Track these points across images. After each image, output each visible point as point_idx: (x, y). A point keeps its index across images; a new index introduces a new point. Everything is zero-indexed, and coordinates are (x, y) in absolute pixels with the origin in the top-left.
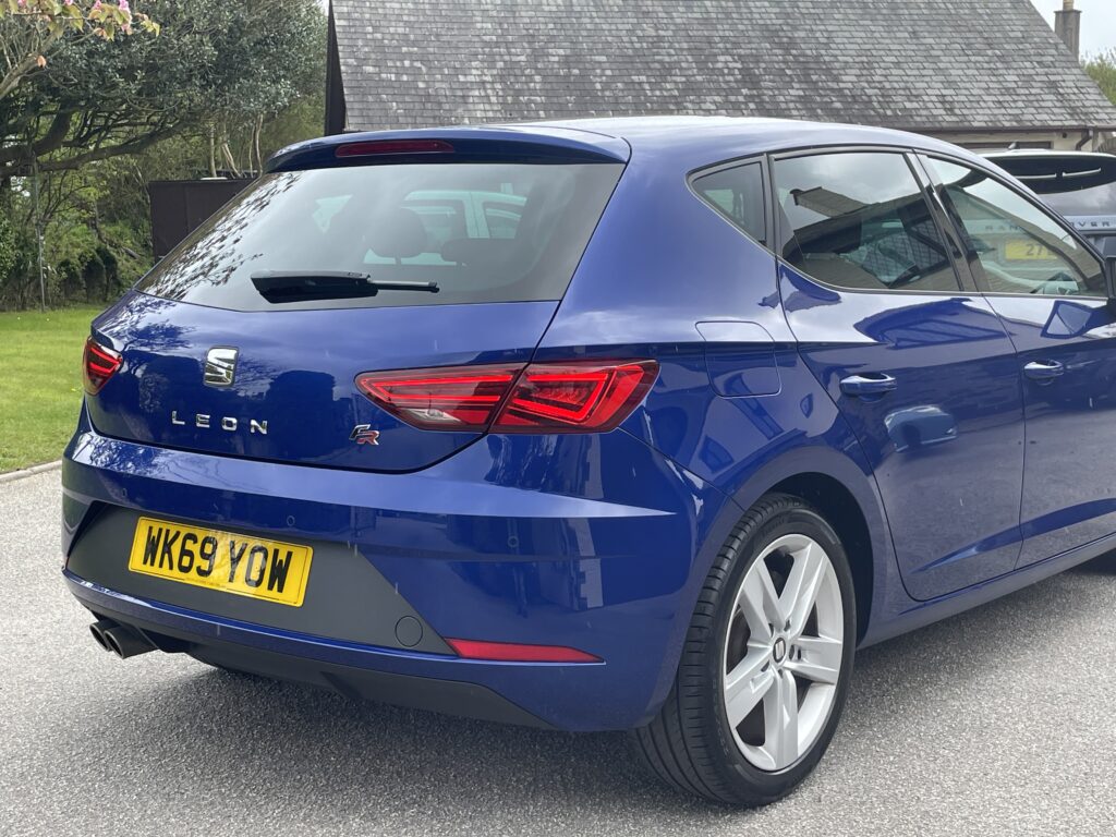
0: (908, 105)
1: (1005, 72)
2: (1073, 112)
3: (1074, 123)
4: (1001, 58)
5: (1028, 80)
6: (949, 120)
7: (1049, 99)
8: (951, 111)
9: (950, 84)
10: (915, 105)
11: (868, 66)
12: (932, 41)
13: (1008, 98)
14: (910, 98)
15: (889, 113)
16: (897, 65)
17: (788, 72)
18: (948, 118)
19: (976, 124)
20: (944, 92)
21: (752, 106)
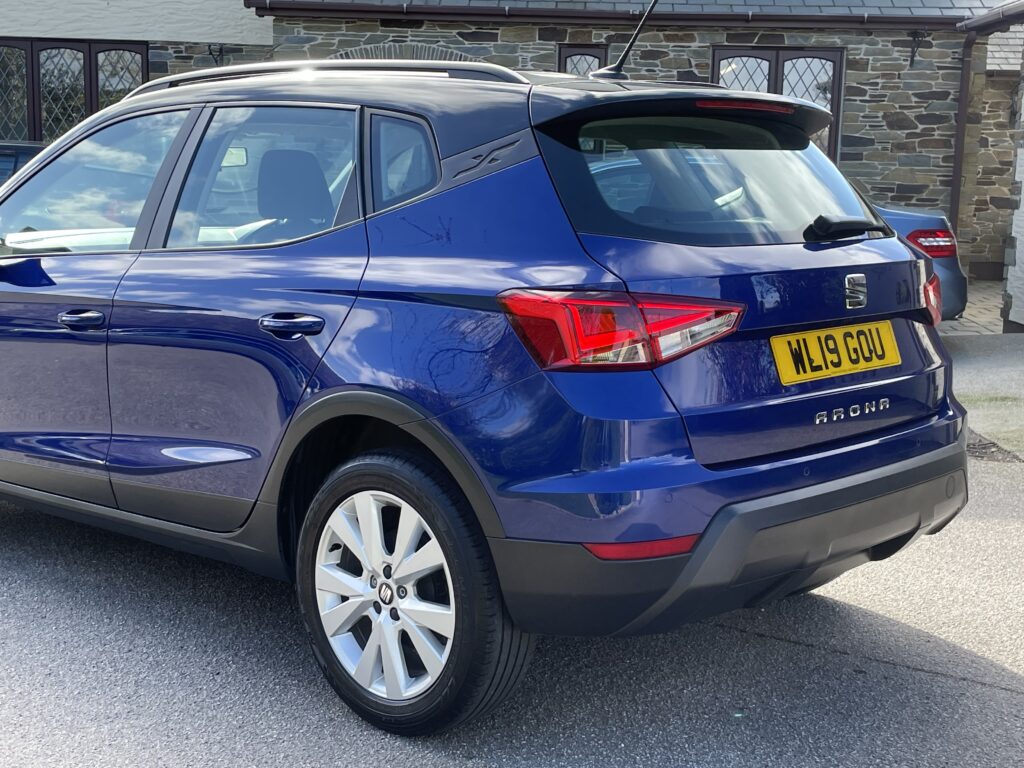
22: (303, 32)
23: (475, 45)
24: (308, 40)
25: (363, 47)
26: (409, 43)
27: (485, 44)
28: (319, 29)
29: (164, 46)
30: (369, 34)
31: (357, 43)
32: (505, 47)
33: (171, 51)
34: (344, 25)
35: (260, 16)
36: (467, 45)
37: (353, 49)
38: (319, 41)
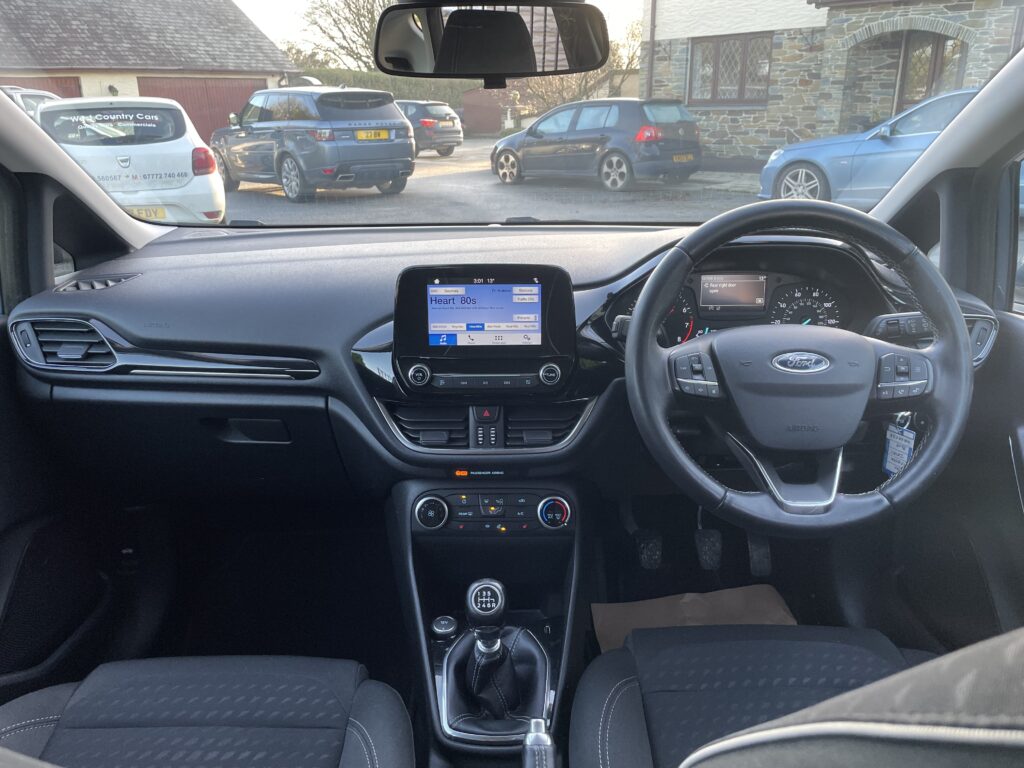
1: (232, 39)
2: (274, 63)
3: (277, 69)
4: (229, 31)
5: (247, 44)
8: (214, 59)
9: (208, 44)
11: (161, 32)
12: (188, 18)
13: (240, 54)
14: (190, 51)
15: (184, 60)
16: (176, 31)
17: (118, 32)
19: (231, 68)
20: (208, 49)
21: (104, 53)
22: (844, 15)
23: (956, 14)
24: (847, 20)
25: (880, 21)
26: (910, 16)
27: (963, 13)
28: (855, 12)
29: (782, 32)
30: (884, 12)
31: (877, 19)
32: (976, 13)
33: (786, 35)
34: (870, 9)
35: (819, 8)
36: (950, 14)
37: (874, 23)
38: (854, 19)
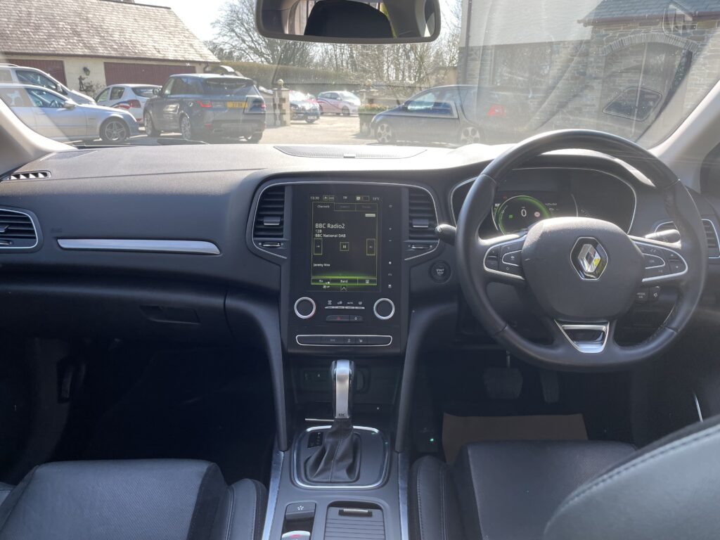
0: (143, 49)
1: (172, 38)
2: (201, 56)
3: (204, 60)
4: (171, 33)
5: (182, 42)
6: (159, 56)
7: (192, 51)
8: (159, 52)
10: (147, 49)
11: (122, 32)
12: (142, 23)
13: (176, 49)
14: (143, 45)
15: (137, 51)
16: (133, 32)
17: (91, 31)
18: (161, 55)
19: (170, 58)
20: (155, 45)
21: (81, 44)
22: (604, 32)
24: (606, 35)
25: (630, 36)
26: (651, 33)
28: (611, 30)
29: (559, 43)
30: (633, 30)
31: (627, 35)
32: (699, 32)
33: (562, 45)
34: (622, 27)
35: (586, 26)
37: (625, 38)
38: (611, 35)
